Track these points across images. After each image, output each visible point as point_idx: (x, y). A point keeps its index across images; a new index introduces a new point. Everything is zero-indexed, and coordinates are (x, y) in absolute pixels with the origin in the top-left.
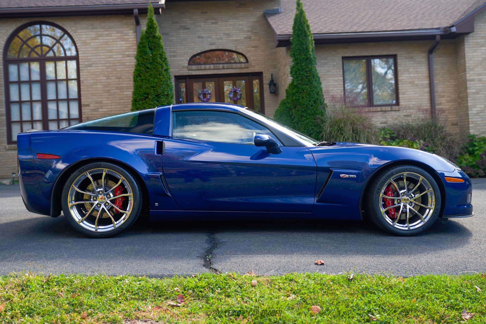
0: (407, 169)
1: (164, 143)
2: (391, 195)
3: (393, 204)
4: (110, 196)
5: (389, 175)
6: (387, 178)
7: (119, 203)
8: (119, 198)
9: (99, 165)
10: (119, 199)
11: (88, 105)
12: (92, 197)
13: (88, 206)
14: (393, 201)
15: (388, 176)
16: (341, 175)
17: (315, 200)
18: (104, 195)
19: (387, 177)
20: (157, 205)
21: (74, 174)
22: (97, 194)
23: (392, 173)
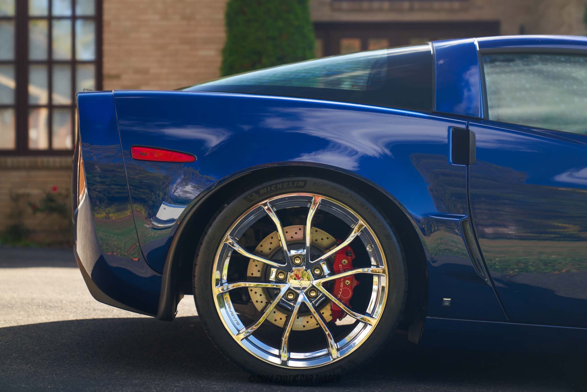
1: (474, 134)
4: (322, 270)
7: (345, 292)
8: (345, 278)
9: (302, 184)
10: (344, 281)
11: (117, 77)
12: (274, 271)
13: (258, 294)
18: (308, 267)
20: (447, 304)
21: (232, 204)
22: (289, 263)
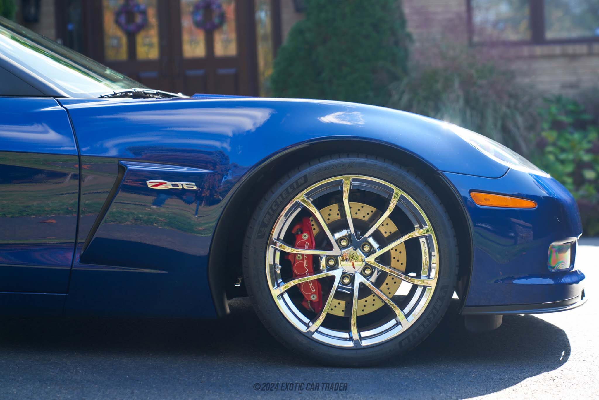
0: (351, 165)
2: (307, 244)
3: (316, 269)
5: (297, 182)
6: (288, 193)
14: (316, 259)
15: (292, 186)
16: (150, 184)
17: (78, 256)
19: (290, 190)
23: (305, 177)
